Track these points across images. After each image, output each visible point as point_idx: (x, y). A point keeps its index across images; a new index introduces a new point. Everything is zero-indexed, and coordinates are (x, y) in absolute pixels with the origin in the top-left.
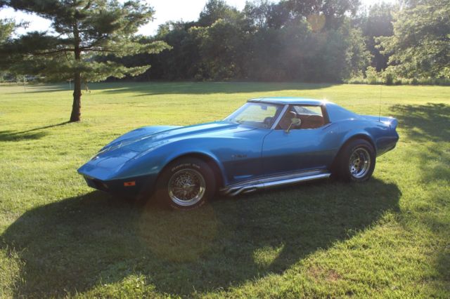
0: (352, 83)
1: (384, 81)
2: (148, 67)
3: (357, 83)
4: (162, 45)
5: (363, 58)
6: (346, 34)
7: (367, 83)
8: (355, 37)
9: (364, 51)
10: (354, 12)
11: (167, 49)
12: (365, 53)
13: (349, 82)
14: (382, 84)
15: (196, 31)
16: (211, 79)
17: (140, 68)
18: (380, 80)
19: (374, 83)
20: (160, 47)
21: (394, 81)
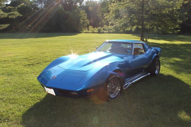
0: (84, 33)
1: (97, 32)
2: (8, 25)
3: (86, 33)
4: (17, 14)
5: (86, 22)
6: (79, 12)
7: (90, 33)
8: (83, 14)
9: (86, 20)
10: (81, 3)
11: (19, 16)
12: (86, 21)
13: (83, 32)
14: (96, 33)
15: (10, 8)
16: (19, 32)
17: (3, 25)
18: (95, 31)
19: (93, 33)
20: (15, 15)
21: (101, 32)
